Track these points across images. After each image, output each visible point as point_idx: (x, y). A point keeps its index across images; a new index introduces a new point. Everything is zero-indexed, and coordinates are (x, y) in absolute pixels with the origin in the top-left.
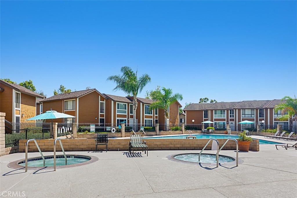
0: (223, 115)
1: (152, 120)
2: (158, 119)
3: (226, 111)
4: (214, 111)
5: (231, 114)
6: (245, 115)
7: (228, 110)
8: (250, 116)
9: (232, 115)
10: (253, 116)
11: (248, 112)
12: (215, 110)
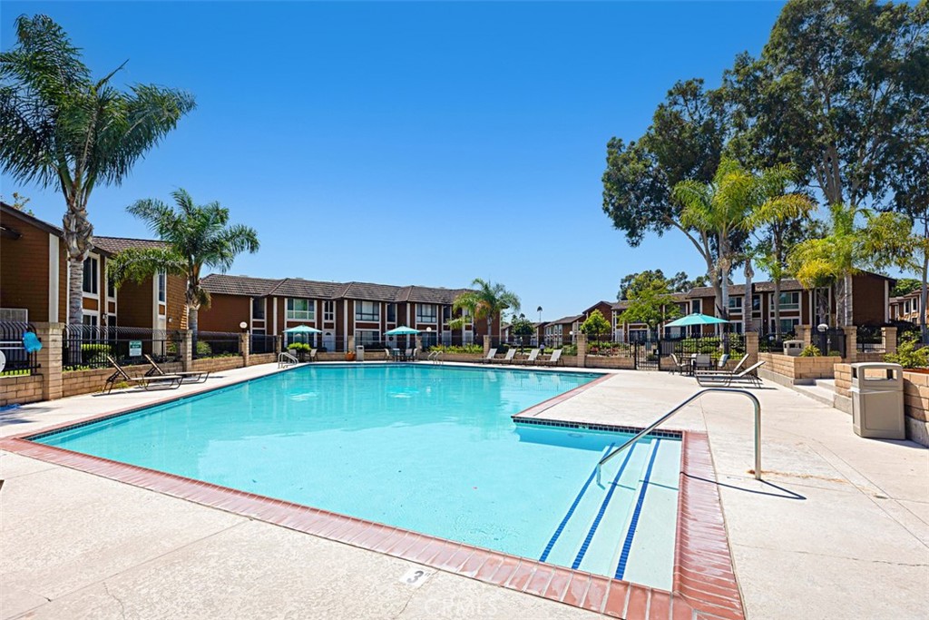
0: (308, 312)
1: (95, 318)
2: (115, 315)
3: (315, 302)
4: (286, 300)
5: (326, 310)
6: (361, 314)
7: (320, 301)
8: (371, 317)
9: (329, 313)
10: (376, 317)
11: (367, 308)
12: (291, 299)
